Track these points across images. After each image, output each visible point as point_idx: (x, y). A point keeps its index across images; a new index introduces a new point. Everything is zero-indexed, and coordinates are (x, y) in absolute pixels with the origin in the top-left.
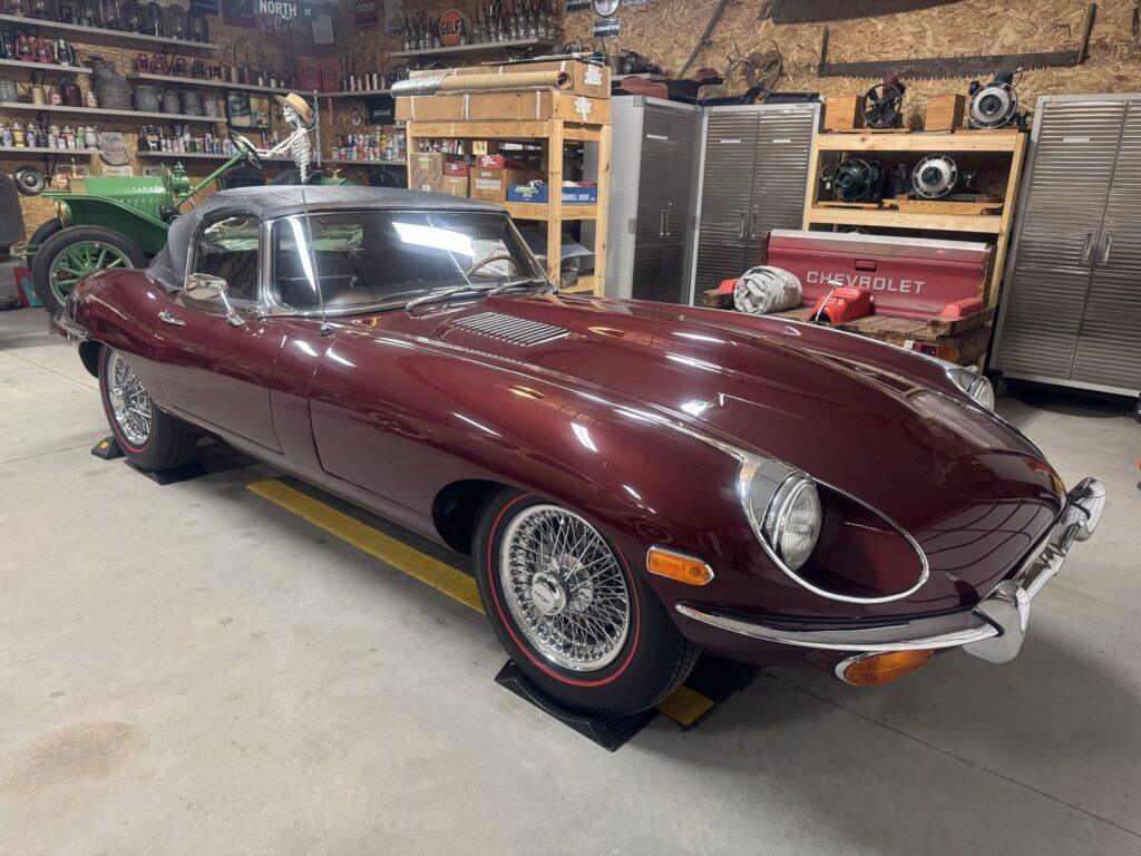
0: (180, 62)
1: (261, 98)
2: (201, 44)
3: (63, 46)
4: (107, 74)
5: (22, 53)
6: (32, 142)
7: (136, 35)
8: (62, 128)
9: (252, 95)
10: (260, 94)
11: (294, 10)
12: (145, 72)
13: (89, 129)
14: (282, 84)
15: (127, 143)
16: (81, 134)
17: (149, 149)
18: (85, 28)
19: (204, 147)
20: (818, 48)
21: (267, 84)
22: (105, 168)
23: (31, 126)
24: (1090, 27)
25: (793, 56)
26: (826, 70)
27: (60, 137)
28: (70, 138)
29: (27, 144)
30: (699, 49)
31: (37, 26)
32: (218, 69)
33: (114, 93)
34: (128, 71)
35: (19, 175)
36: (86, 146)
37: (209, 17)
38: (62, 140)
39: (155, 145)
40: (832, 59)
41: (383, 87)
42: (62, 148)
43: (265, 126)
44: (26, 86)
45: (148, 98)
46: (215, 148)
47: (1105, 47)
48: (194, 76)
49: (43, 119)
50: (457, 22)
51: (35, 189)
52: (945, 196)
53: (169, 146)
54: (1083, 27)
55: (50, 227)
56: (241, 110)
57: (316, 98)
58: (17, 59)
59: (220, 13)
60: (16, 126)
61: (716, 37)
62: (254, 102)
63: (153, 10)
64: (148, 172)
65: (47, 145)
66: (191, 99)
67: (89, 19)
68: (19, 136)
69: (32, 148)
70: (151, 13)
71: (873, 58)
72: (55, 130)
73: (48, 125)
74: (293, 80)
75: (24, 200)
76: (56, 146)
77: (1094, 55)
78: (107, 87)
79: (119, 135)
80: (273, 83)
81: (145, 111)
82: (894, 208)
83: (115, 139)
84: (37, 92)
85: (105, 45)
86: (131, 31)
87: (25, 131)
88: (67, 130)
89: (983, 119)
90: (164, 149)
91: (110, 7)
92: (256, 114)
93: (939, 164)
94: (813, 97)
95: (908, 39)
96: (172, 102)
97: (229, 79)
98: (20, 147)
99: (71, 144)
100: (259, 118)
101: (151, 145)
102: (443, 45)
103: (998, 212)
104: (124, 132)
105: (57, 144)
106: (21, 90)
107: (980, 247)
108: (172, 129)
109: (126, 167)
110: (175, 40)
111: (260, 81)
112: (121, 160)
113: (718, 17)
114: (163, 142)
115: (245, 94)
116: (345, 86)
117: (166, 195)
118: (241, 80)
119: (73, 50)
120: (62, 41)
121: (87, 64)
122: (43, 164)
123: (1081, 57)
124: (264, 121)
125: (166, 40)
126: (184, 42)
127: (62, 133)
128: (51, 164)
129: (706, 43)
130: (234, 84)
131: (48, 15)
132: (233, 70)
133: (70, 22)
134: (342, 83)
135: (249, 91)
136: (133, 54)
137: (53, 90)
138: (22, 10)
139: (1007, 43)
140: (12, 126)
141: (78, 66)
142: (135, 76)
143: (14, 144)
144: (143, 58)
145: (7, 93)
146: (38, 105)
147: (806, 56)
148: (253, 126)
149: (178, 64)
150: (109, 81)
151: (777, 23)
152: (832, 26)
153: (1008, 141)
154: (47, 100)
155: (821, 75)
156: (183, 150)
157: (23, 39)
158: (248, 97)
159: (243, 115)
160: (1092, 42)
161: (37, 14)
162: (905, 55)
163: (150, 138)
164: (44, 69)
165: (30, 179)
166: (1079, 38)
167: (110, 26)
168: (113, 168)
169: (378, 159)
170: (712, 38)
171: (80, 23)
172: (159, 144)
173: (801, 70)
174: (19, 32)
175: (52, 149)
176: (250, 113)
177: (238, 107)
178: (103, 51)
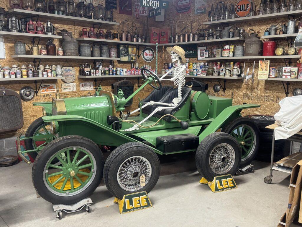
0: (101, 32)
1: (133, 48)
2: (111, 23)
3: (49, 25)
4: (68, 38)
5: (29, 30)
6: (31, 75)
7: (83, 19)
8: (45, 66)
9: (129, 46)
10: (133, 46)
11: (158, 4)
12: (86, 37)
13: (58, 66)
14: (143, 40)
15: (74, 71)
16: (53, 69)
17: (85, 74)
18: (60, 16)
19: (109, 72)
21: (137, 41)
22: (64, 84)
23: (30, 66)
27: (44, 71)
28: (49, 71)
29: (28, 76)
31: (38, 15)
32: (117, 34)
33: (72, 47)
34: (77, 37)
35: (22, 91)
36: (57, 75)
37: (114, 10)
38: (45, 73)
39: (88, 73)
41: (196, 39)
42: (45, 77)
43: (134, 61)
44: (30, 46)
45: (87, 50)
46: (114, 72)
48: (106, 38)
49: (36, 62)
50: (247, 5)
51: (29, 98)
53: (95, 73)
55: (37, 123)
56: (125, 54)
57: (157, 46)
58: (27, 32)
59: (118, 8)
60: (23, 67)
62: (130, 49)
63: (90, 7)
64: (82, 86)
65: (38, 76)
66: (105, 49)
67: (63, 12)
68: (24, 72)
69: (31, 78)
70: (89, 8)
72: (42, 67)
73: (39, 65)
74: (148, 39)
75: (24, 104)
76: (42, 76)
78: (68, 45)
79: (71, 68)
80: (140, 40)
81: (85, 56)
83: (69, 70)
84: (35, 49)
85: (67, 24)
86: (81, 17)
87: (27, 68)
88: (47, 67)
90: (92, 75)
91: (71, 6)
92: (130, 55)
96: (97, 51)
97: (121, 39)
98: (25, 78)
99: (50, 74)
100: (131, 57)
101: (87, 73)
102: (236, 17)
104: (73, 67)
105: (43, 75)
106: (27, 48)
108: (94, 64)
109: (73, 84)
110: (100, 21)
111: (135, 39)
112: (71, 81)
114: (92, 71)
115: (127, 46)
116: (172, 40)
117: (109, 108)
118: (127, 40)
119: (54, 27)
120: (49, 23)
121: (59, 34)
122: (34, 85)
124: (134, 58)
125: (96, 21)
126: (104, 22)
127: (45, 69)
128: (38, 85)
130: (124, 41)
131: (43, 10)
132: (124, 34)
133: (54, 13)
134: (170, 39)
135: (128, 45)
136: (80, 28)
137: (43, 47)
138: (31, 8)
140: (21, 66)
141: (55, 35)
142: (81, 39)
143: (22, 77)
144: (85, 30)
145: (21, 50)
146: (35, 55)
148: (129, 61)
149: (100, 33)
150: (69, 42)
154: (40, 53)
156: (100, 75)
157: (31, 22)
158: (128, 47)
159: (125, 56)
161: (38, 10)
163: (86, 69)
164: (40, 37)
165: (28, 93)
167: (72, 15)
168: (67, 85)
169: (188, 75)
171: (58, 14)
172: (90, 72)
174: (28, 19)
175: (40, 78)
176: (128, 55)
177: (123, 52)
178: (66, 27)
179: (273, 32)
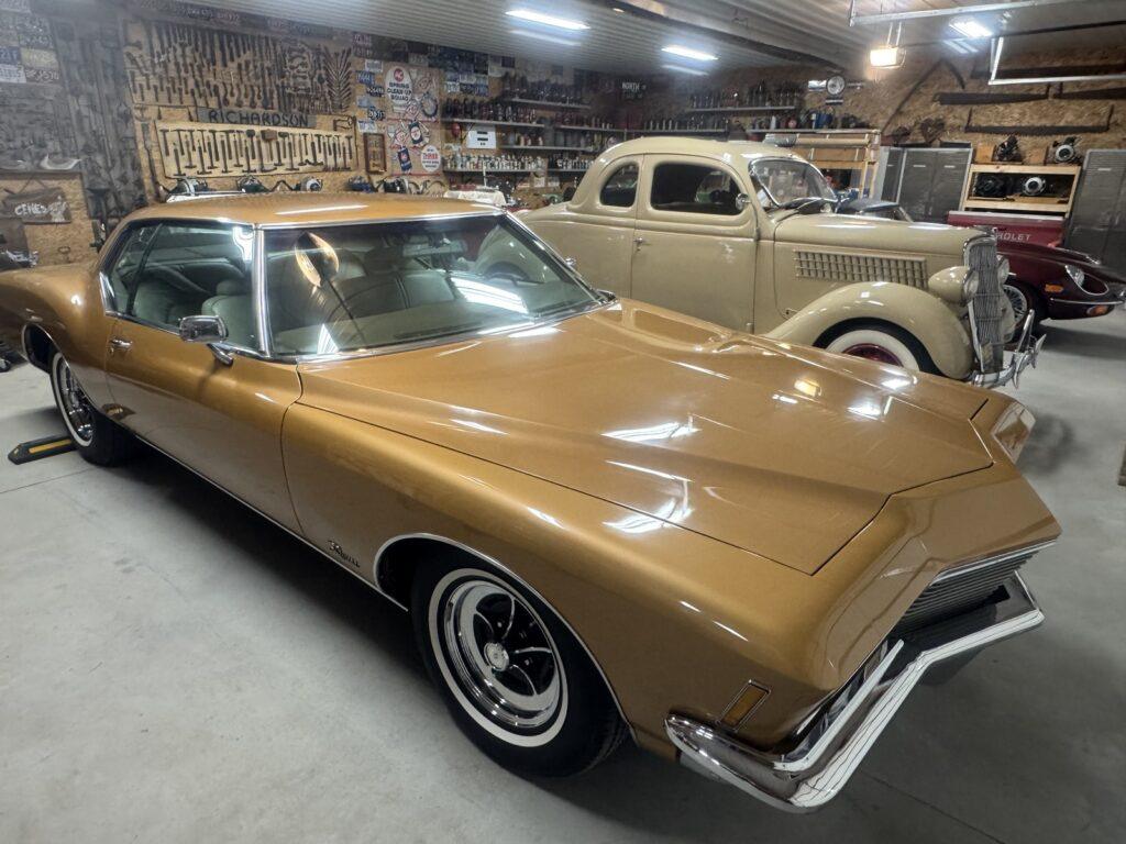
1: (599, 135)
15: (546, 164)
20: (966, 118)
22: (535, 178)
24: (1110, 116)
25: (950, 121)
26: (969, 129)
30: (893, 116)
40: (973, 124)
44: (519, 136)
45: (561, 139)
47: (1117, 125)
52: (1039, 195)
54: (1107, 116)
56: (590, 143)
61: (905, 108)
65: (518, 168)
71: (996, 125)
72: (527, 158)
73: (525, 156)
76: (528, 168)
77: (1112, 128)
78: (547, 134)
79: (544, 160)
81: (559, 146)
82: (1013, 200)
83: (542, 163)
88: (532, 158)
89: (1060, 159)
93: (1036, 179)
94: (968, 146)
95: (1016, 116)
96: (569, 140)
97: (590, 125)
101: (559, 165)
103: (1066, 202)
104: (546, 158)
106: (516, 139)
107: (1059, 219)
113: (907, 98)
115: (592, 133)
123: (1104, 129)
129: (899, 112)
130: (592, 128)
132: (594, 120)
137: (529, 137)
139: (1069, 120)
146: (522, 146)
147: (958, 122)
149: (572, 119)
151: (942, 104)
152: (975, 107)
153: (1073, 170)
154: (525, 143)
155: (966, 132)
160: (1111, 121)
162: (1014, 124)
163: (558, 161)
166: (1105, 120)
168: (538, 179)
170: (902, 110)
173: (954, 129)
177: (589, 140)
179: (757, 126)
